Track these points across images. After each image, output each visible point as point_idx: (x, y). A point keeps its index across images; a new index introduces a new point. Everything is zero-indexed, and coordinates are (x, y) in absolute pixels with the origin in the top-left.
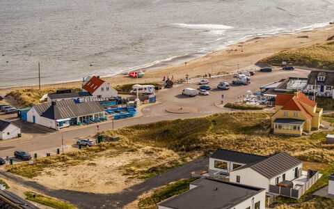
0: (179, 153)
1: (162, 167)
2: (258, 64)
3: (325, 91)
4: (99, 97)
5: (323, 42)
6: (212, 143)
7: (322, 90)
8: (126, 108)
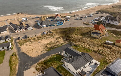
0: (64, 39)
1: (54, 47)
2: (96, 12)
3: (109, 21)
4: (57, 19)
5: (111, 7)
6: (72, 38)
7: (108, 21)
8: (61, 23)
